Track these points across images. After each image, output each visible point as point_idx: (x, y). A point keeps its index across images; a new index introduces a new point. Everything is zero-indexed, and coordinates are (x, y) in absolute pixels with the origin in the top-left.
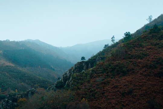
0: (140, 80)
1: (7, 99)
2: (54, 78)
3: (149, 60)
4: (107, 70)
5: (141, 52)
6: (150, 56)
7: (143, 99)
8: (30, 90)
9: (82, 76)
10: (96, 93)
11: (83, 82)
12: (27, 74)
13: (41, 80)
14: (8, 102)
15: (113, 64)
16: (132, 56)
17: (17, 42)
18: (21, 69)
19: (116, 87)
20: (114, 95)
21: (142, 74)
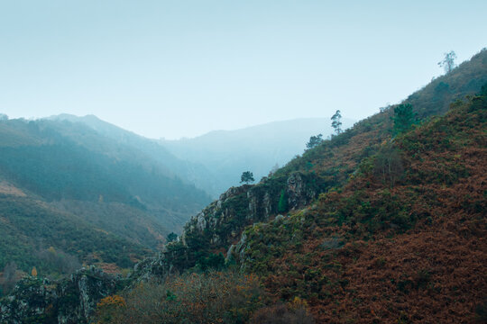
0: (451, 245)
1: (12, 298)
2: (144, 234)
3: (472, 190)
4: (351, 215)
5: (448, 163)
6: (476, 176)
7: (461, 301)
8: (83, 271)
9: (276, 232)
10: (325, 281)
11: (281, 248)
12: (66, 221)
13: (108, 239)
14: (15, 305)
15: (367, 197)
16: (422, 176)
17: (32, 122)
18: (45, 205)
19: (379, 265)
20: (376, 289)
21: (455, 228)
